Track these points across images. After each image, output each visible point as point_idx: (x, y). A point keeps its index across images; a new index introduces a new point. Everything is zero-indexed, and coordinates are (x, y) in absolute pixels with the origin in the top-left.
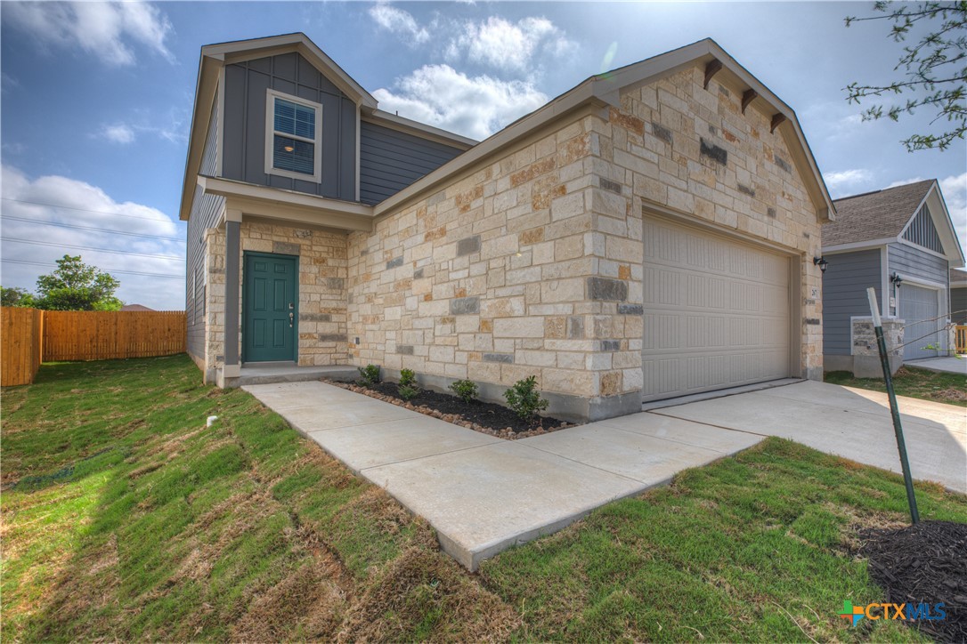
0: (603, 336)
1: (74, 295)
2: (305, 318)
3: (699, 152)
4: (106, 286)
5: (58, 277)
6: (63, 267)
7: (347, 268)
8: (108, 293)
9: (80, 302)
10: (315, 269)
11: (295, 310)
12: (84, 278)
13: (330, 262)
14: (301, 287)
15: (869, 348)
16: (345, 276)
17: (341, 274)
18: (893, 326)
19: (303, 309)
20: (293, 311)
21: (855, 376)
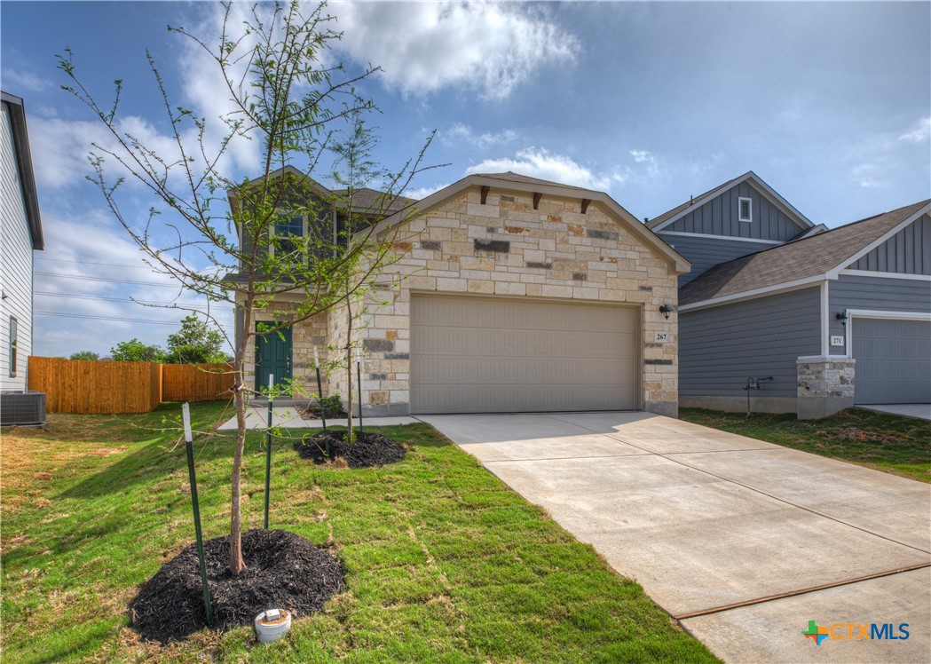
0: (372, 372)
1: (192, 351)
2: (297, 366)
3: (472, 249)
4: (215, 342)
5: (182, 336)
6: (186, 327)
7: (326, 329)
8: (217, 349)
9: (195, 356)
10: (303, 331)
11: (290, 361)
12: (200, 335)
13: (314, 326)
14: (294, 344)
15: (808, 388)
16: (325, 335)
17: (322, 333)
18: (827, 366)
19: (295, 359)
20: (289, 361)
21: (799, 417)
